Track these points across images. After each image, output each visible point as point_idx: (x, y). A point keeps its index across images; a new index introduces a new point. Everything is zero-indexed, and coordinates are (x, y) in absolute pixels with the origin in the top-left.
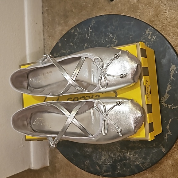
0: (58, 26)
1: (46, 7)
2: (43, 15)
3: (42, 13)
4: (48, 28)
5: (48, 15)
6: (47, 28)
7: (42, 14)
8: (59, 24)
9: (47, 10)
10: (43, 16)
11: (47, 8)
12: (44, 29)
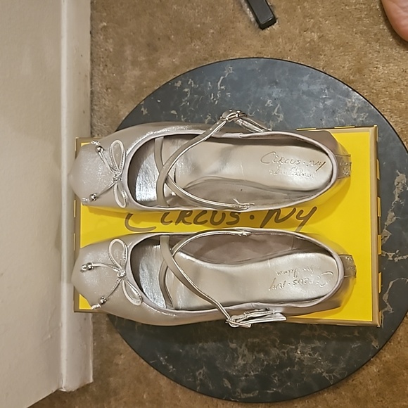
0: (130, 67)
1: (101, 21)
2: (92, 36)
3: (91, 33)
4: (104, 70)
5: (106, 39)
6: (101, 68)
7: (89, 35)
8: (135, 63)
9: (104, 27)
10: (92, 41)
11: (105, 24)
12: (92, 69)
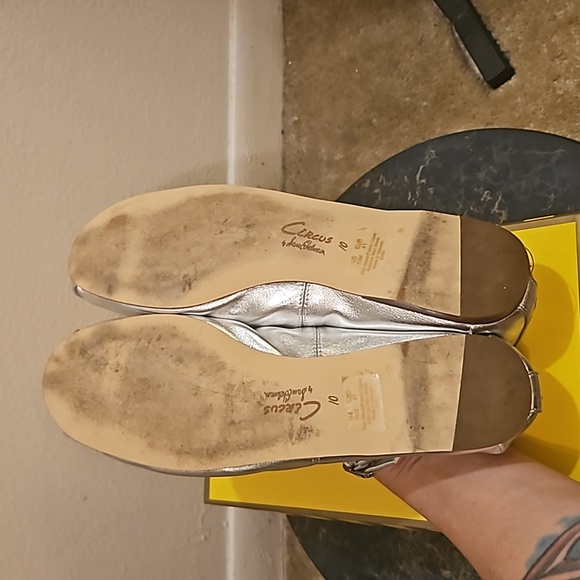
0: (325, 170)
1: (293, 115)
2: (284, 138)
3: (283, 132)
4: (296, 178)
5: (298, 138)
6: (293, 176)
7: (281, 136)
8: (331, 164)
9: (295, 122)
10: (284, 143)
11: (296, 118)
12: (285, 179)
